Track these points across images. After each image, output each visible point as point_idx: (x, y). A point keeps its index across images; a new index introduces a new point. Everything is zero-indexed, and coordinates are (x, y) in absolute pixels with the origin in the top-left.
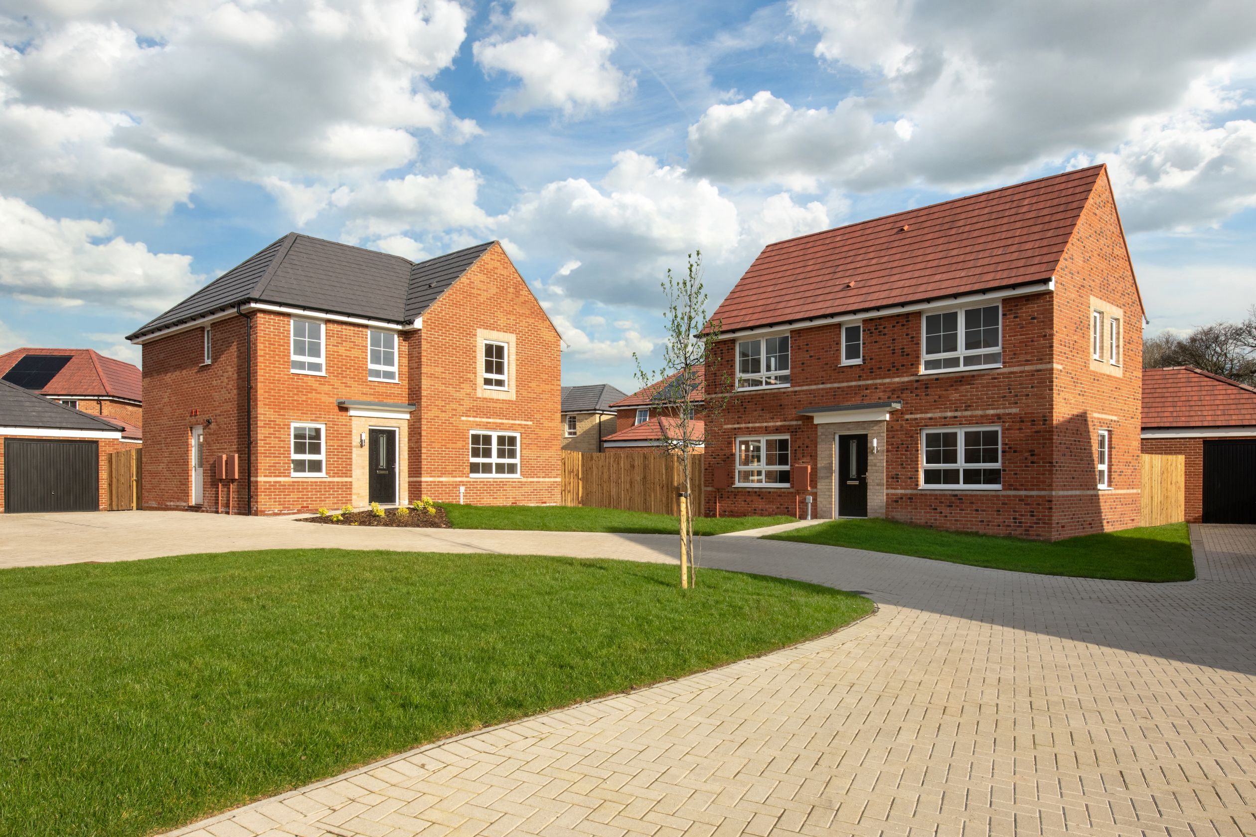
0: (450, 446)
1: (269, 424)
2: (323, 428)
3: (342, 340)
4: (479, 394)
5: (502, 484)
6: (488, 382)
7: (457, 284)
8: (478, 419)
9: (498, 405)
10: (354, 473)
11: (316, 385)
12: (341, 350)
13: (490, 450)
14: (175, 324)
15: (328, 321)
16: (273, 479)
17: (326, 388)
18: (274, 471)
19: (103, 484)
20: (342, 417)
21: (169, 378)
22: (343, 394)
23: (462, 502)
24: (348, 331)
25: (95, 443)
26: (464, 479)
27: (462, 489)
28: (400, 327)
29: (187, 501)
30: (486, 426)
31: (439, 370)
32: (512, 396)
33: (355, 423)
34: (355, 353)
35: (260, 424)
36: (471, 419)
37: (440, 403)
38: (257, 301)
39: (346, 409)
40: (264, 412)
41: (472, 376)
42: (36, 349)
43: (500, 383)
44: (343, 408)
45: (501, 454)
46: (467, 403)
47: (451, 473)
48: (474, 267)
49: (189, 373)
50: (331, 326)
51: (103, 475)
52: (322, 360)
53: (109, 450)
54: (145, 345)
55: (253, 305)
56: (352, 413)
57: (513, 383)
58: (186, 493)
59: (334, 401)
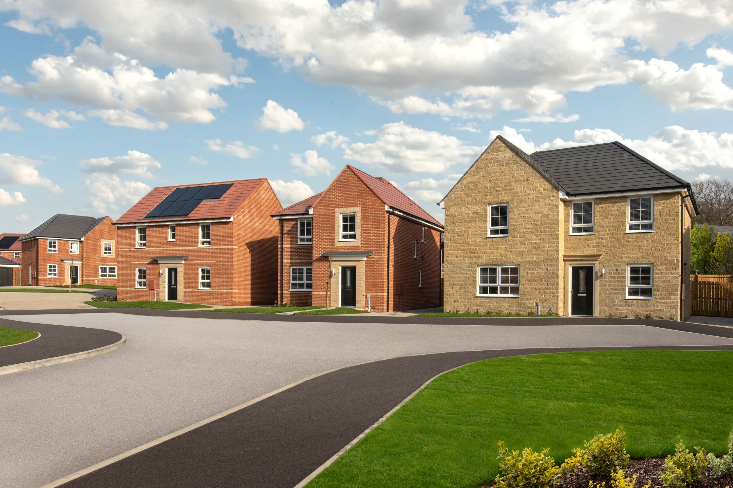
0: (92, 270)
1: (41, 265)
2: (57, 266)
3: (62, 244)
4: (102, 256)
5: (110, 280)
6: (105, 253)
7: (95, 229)
8: (102, 263)
9: (109, 259)
10: (65, 277)
11: (54, 255)
12: (62, 246)
13: (106, 271)
14: (24, 240)
15: (58, 240)
16: (43, 277)
17: (57, 256)
18: (43, 275)
19: (14, 279)
20: (62, 263)
21: (26, 252)
22: (62, 257)
23: (96, 284)
24: (63, 242)
25: (12, 268)
26: (97, 278)
27: (96, 281)
28: (78, 240)
29: (28, 283)
30: (104, 265)
31: (89, 251)
32: (114, 257)
33: (65, 265)
34: (66, 247)
35: (39, 264)
36: (99, 263)
37: (89, 259)
38: (38, 236)
39: (63, 261)
40: (40, 262)
41: (100, 252)
42: (8, 234)
43: (110, 253)
44: (62, 261)
45: (110, 272)
46: (98, 259)
47: (93, 277)
48: (101, 224)
49: (29, 252)
50: (59, 241)
51: (14, 277)
52: (57, 249)
53: (16, 270)
54: (22, 243)
55: (37, 237)
56: (64, 262)
57: (114, 253)
58: (28, 281)
59: (59, 259)
